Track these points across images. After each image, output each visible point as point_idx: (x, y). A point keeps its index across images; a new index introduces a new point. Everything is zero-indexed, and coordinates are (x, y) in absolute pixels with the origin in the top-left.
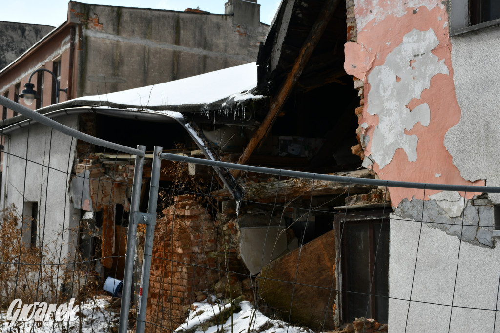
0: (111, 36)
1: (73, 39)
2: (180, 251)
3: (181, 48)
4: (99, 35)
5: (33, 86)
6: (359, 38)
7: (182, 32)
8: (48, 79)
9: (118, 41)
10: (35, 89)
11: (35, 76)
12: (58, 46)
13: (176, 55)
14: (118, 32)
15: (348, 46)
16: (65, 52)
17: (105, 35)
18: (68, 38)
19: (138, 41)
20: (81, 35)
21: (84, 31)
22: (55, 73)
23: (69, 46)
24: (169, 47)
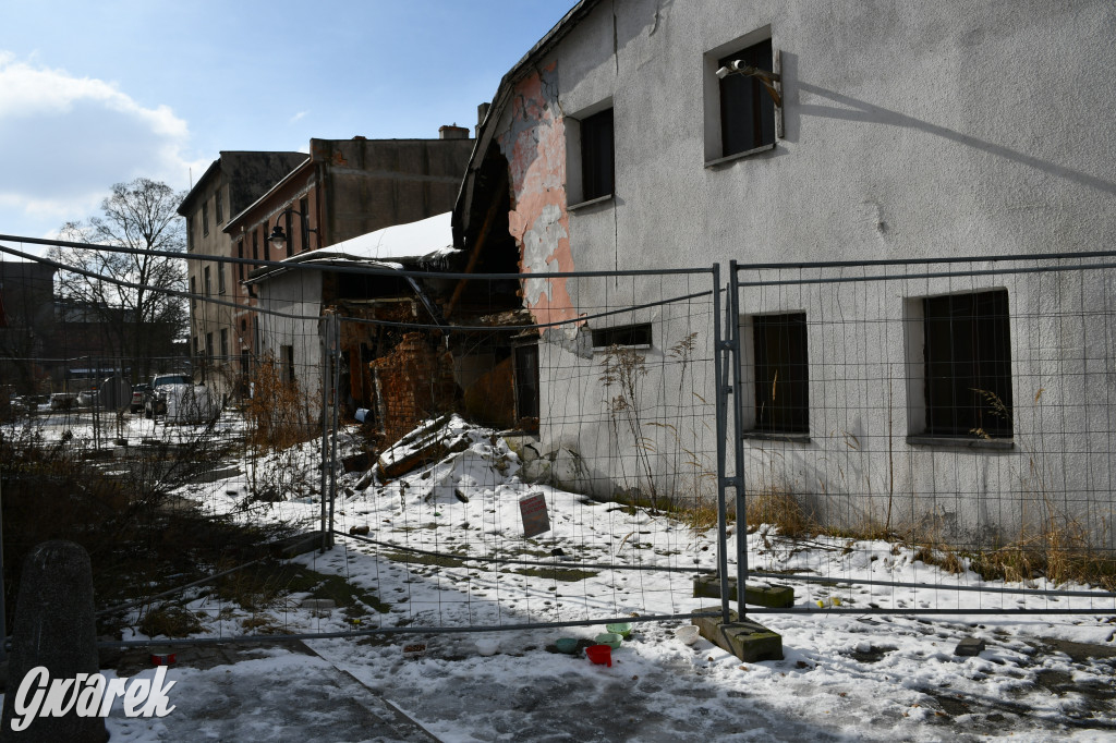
0: (357, 172)
1: (318, 177)
2: (407, 379)
3: (431, 178)
4: (345, 171)
5: (281, 228)
6: (518, 208)
7: (430, 161)
8: (297, 220)
9: (364, 176)
10: (284, 231)
11: (284, 218)
12: (304, 185)
13: (426, 186)
14: (363, 167)
15: (511, 213)
16: (310, 191)
17: (350, 171)
18: (313, 176)
19: (385, 175)
20: (325, 173)
21: (328, 169)
22: (303, 213)
23: (314, 185)
24: (418, 178)
